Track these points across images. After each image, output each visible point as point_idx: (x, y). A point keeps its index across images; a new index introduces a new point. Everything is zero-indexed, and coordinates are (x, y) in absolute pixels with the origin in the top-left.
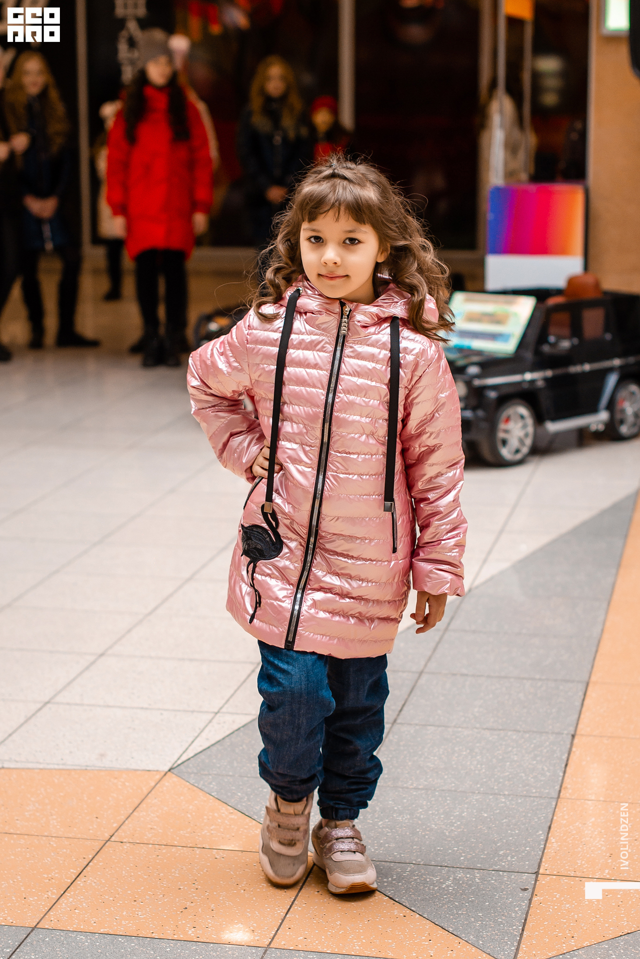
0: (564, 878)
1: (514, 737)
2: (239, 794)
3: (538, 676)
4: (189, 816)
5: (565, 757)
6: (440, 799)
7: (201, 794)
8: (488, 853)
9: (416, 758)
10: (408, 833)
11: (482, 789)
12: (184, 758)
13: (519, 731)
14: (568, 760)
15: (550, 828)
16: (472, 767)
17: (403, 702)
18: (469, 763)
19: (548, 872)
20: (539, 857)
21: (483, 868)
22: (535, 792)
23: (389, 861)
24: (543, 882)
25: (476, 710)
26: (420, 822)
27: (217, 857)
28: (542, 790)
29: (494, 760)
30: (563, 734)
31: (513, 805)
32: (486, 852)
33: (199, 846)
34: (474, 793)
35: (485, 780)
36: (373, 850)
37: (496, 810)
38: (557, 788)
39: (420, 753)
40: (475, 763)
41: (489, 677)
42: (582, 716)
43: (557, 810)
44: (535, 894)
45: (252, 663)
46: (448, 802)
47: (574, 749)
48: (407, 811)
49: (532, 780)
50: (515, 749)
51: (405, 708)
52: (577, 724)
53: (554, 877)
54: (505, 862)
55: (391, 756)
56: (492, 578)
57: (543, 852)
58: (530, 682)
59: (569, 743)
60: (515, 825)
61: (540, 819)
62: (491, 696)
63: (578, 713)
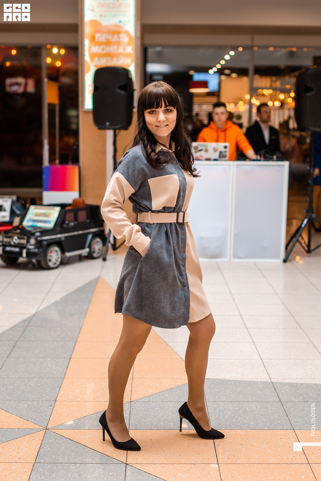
0: (65, 402)
1: (50, 360)
3: (59, 340)
6: (23, 380)
9: (15, 368)
11: (38, 377)
13: (51, 358)
14: (68, 366)
15: (60, 387)
16: (35, 370)
17: (11, 351)
18: (33, 369)
19: (59, 400)
20: (56, 396)
21: (37, 400)
22: (56, 377)
24: (58, 403)
25: (37, 352)
26: (16, 388)
28: (59, 376)
29: (43, 368)
30: (66, 358)
31: (48, 381)
32: (38, 396)
34: (35, 378)
35: (39, 374)
38: (64, 375)
39: (17, 366)
40: (36, 368)
41: (42, 341)
42: (74, 352)
43: (63, 382)
44: (55, 406)
46: (26, 381)
47: (70, 362)
49: (55, 373)
50: (50, 364)
52: (72, 355)
53: (61, 402)
54: (45, 398)
56: (45, 308)
57: (58, 394)
58: (56, 342)
59: (68, 361)
60: (49, 387)
61: (57, 384)
62: (42, 347)
63: (72, 351)
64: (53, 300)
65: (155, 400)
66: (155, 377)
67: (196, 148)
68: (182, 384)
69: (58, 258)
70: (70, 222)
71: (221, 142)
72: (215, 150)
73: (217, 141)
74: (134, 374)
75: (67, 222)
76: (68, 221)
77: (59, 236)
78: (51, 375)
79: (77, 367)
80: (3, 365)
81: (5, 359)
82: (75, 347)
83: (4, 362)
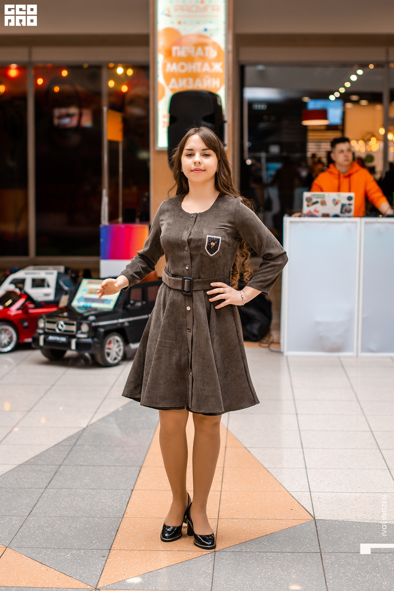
0: (123, 551)
1: (104, 492)
3: (117, 465)
5: (127, 500)
6: (66, 520)
8: (88, 542)
9: (56, 503)
11: (87, 515)
13: (107, 489)
14: (129, 501)
15: (118, 530)
16: (83, 506)
17: (51, 479)
18: (81, 504)
19: (115, 549)
20: (112, 543)
22: (112, 516)
24: (113, 553)
25: (86, 481)
26: (56, 531)
28: (116, 514)
29: (94, 503)
30: (127, 489)
31: (101, 521)
34: (83, 517)
35: (88, 511)
37: (93, 524)
38: (123, 513)
39: (58, 501)
40: (84, 504)
41: (94, 466)
42: (137, 481)
43: (122, 522)
44: (108, 558)
46: (70, 521)
47: (132, 496)
49: (111, 510)
50: (104, 497)
51: (52, 481)
52: (135, 485)
53: (118, 551)
54: (95, 546)
55: (44, 503)
56: (99, 421)
57: (114, 541)
58: (114, 467)
59: (130, 494)
60: (101, 530)
61: (113, 527)
62: (94, 474)
63: (136, 480)
64: (112, 410)
65: (249, 550)
66: (250, 517)
67: (309, 200)
68: (288, 527)
69: (120, 350)
70: (136, 301)
71: (344, 191)
72: (336, 203)
73: (339, 190)
74: (220, 513)
75: (132, 302)
76: (132, 300)
77: (121, 321)
78: (105, 514)
79: (142, 502)
80: (39, 499)
81: (42, 491)
82: (139, 474)
83: (42, 495)
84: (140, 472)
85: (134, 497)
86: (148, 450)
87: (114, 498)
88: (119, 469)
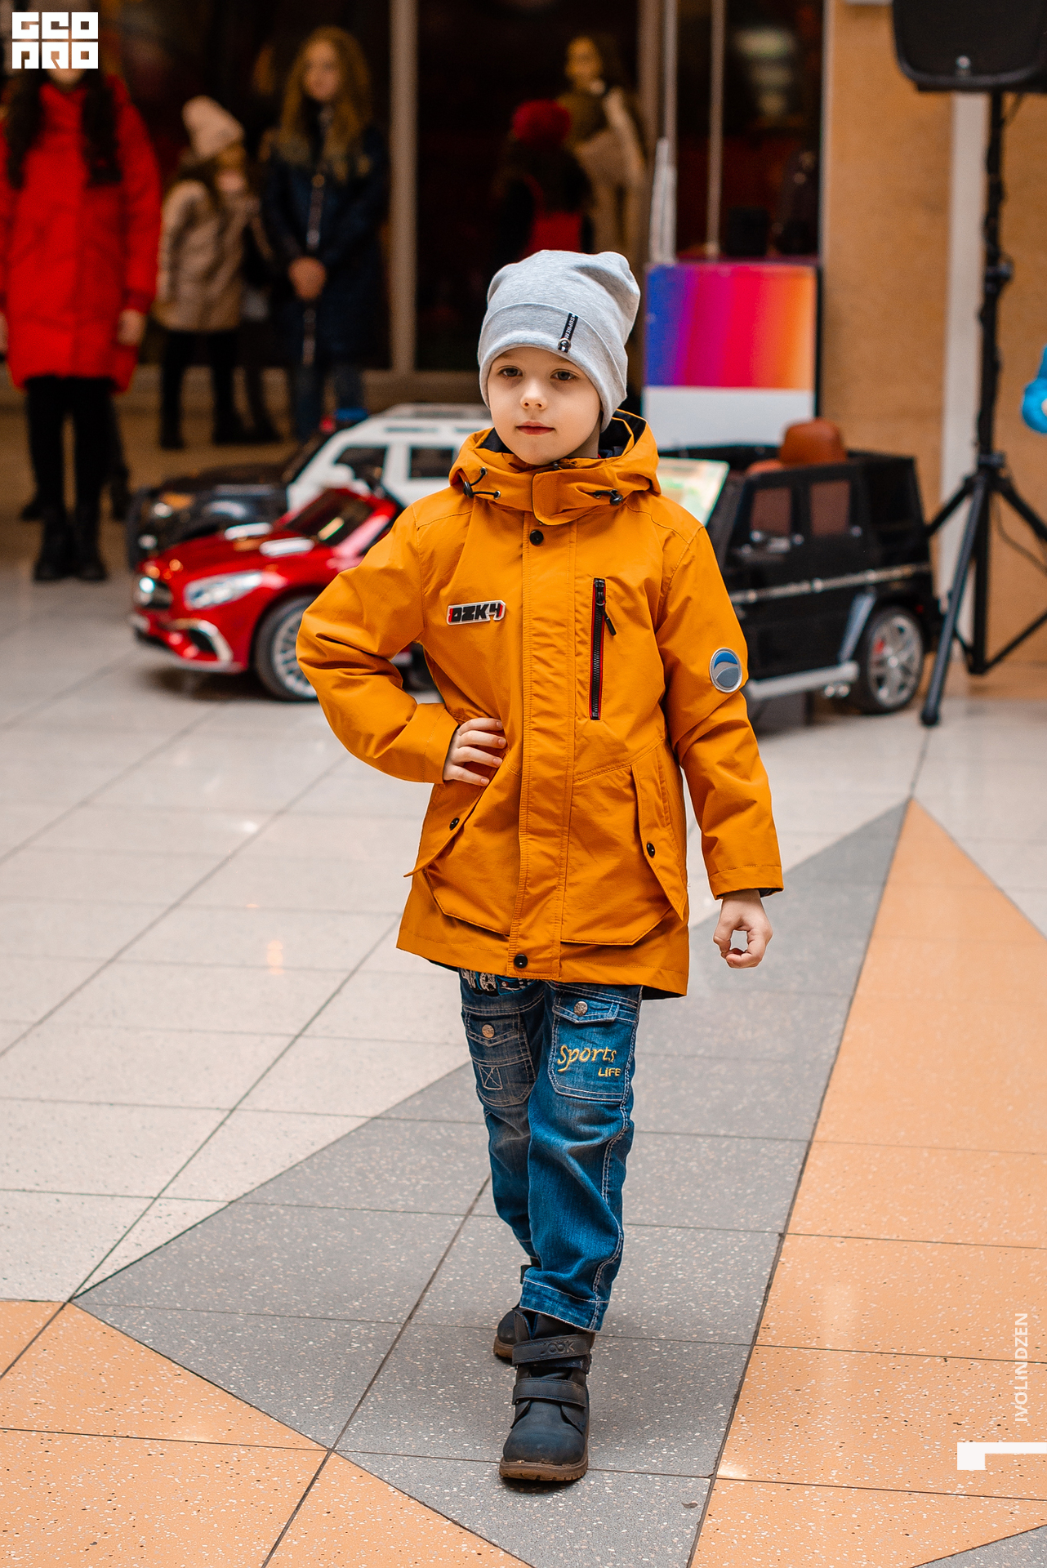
0: (760, 1485)
1: (679, 1238)
2: (193, 1342)
3: (722, 1132)
4: (104, 1381)
5: (766, 1273)
7: (125, 1340)
8: (626, 1441)
10: (489, 1409)
11: (620, 1330)
12: (96, 1279)
13: (688, 1228)
14: (771, 1278)
15: (737, 1397)
19: (729, 1473)
20: (717, 1449)
21: (618, 1468)
22: (713, 1335)
23: (455, 1457)
24: (723, 1492)
27: (151, 1453)
28: (726, 1331)
30: (765, 1232)
31: (674, 1357)
32: (623, 1440)
33: (120, 1434)
35: (625, 1314)
36: (426, 1439)
37: (643, 1367)
38: (752, 1327)
42: (798, 1201)
43: (749, 1365)
44: (706, 1510)
45: (222, 1110)
47: (782, 1259)
48: (487, 1371)
49: (709, 1313)
50: (680, 1260)
52: (789, 1215)
53: (741, 1485)
54: (655, 1456)
57: (724, 1441)
58: (709, 1141)
59: (774, 1248)
60: (677, 1392)
61: (718, 1381)
62: (640, 1166)
63: (792, 1195)
70: (770, 534)
75: (757, 535)
76: (757, 529)
78: (687, 1327)
79: (820, 1287)
80: (444, 1256)
81: (454, 1223)
82: (802, 1172)
83: (453, 1240)
84: (804, 1164)
85: (788, 1265)
86: (829, 1077)
87: (716, 1265)
88: (728, 1149)
